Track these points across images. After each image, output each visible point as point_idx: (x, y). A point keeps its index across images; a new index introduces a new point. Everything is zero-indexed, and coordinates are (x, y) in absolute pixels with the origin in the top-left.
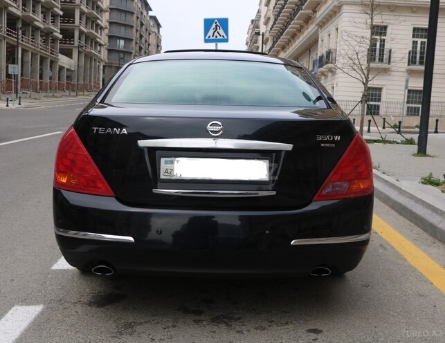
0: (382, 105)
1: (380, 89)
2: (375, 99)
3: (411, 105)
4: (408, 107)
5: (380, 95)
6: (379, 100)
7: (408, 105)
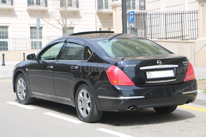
0: (10, 41)
1: (6, 27)
2: (3, 36)
3: (34, 40)
4: (32, 42)
5: (7, 33)
6: (7, 37)
7: (32, 40)
